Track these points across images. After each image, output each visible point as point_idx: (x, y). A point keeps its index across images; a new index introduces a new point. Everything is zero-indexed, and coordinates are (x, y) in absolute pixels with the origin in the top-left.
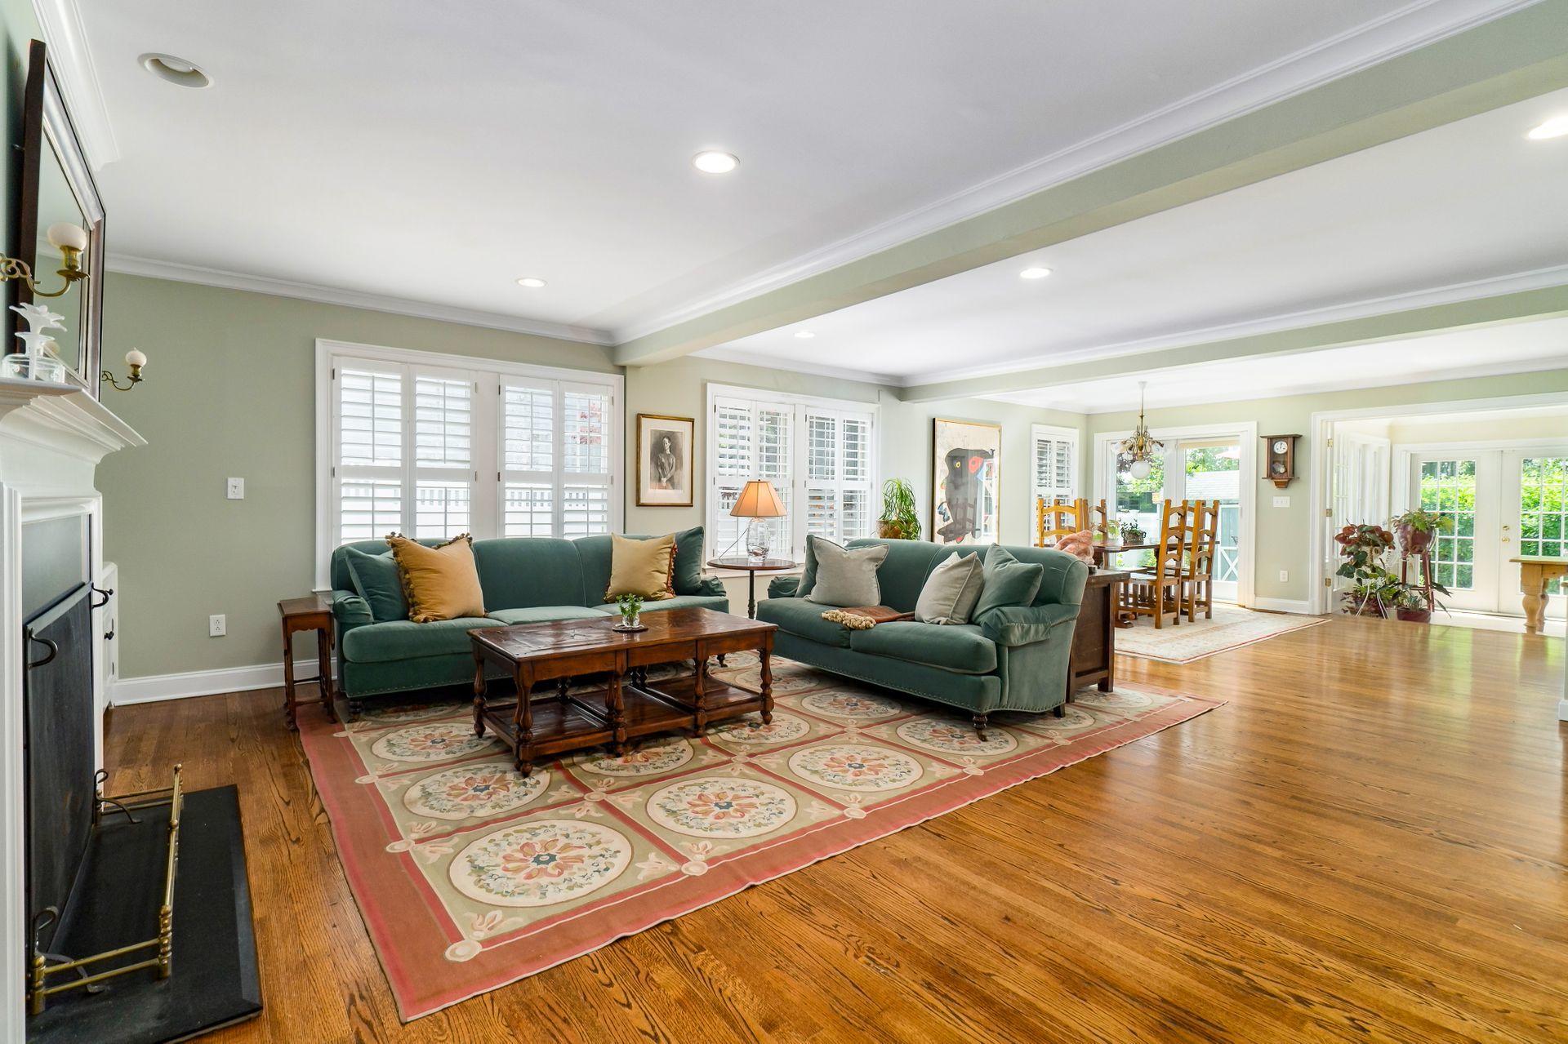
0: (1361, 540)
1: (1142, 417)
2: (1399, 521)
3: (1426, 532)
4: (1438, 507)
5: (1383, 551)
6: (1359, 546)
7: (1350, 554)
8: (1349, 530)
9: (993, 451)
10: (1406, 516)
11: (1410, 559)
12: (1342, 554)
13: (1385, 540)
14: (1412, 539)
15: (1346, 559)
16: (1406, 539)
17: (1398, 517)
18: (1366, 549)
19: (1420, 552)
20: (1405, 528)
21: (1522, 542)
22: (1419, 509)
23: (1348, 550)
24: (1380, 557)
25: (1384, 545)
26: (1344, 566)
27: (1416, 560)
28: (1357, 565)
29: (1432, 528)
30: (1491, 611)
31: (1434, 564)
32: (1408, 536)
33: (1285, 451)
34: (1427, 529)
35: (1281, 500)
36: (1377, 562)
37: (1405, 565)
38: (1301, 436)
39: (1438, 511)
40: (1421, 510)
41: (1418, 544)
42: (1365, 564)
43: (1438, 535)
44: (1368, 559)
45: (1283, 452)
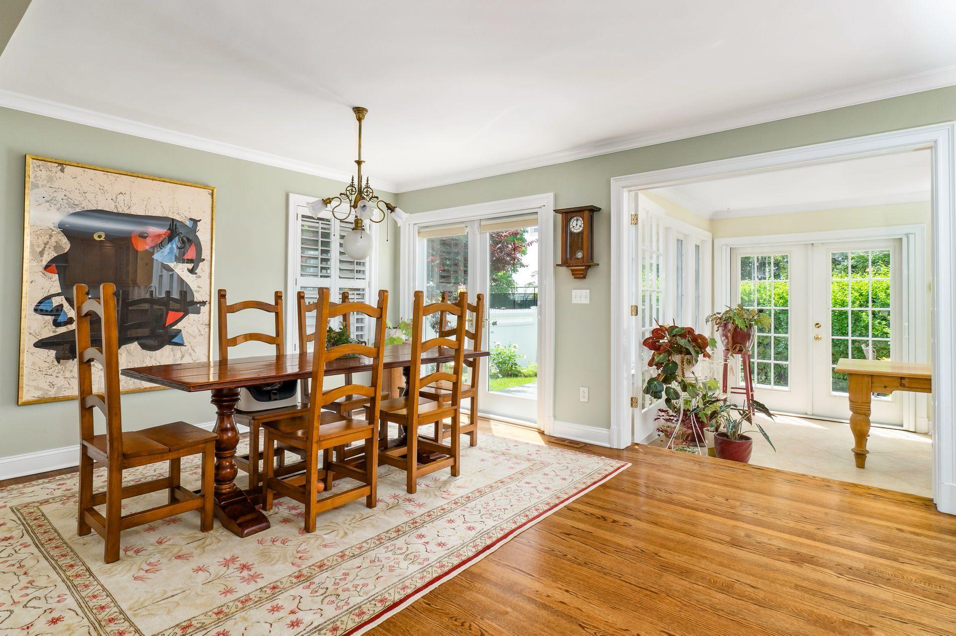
0: (671, 346)
1: (359, 163)
2: (720, 319)
3: (745, 330)
4: (756, 304)
5: (697, 361)
6: (670, 354)
7: (658, 365)
8: (658, 333)
9: (195, 222)
10: (727, 312)
11: (730, 362)
12: (650, 364)
13: (700, 344)
14: (733, 338)
15: (654, 372)
16: (727, 337)
17: (719, 313)
18: (677, 358)
19: (740, 351)
20: (725, 326)
21: (833, 339)
22: (739, 306)
23: (657, 359)
24: (693, 369)
25: (698, 353)
26: (651, 381)
27: (736, 361)
28: (667, 380)
29: (751, 325)
30: (806, 414)
31: (753, 363)
32: (729, 334)
33: (581, 229)
34: (746, 326)
35: (580, 295)
36: (689, 377)
37: (726, 366)
38: (599, 209)
39: (756, 308)
40: (741, 306)
41: (738, 343)
42: (675, 378)
43: (756, 334)
44: (678, 372)
45: (579, 231)
